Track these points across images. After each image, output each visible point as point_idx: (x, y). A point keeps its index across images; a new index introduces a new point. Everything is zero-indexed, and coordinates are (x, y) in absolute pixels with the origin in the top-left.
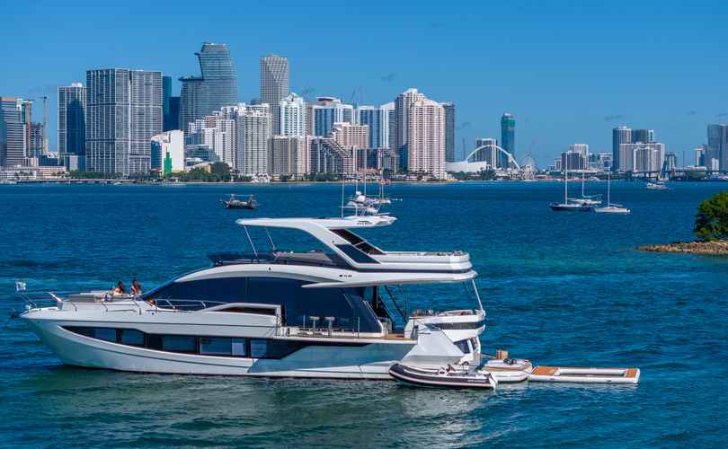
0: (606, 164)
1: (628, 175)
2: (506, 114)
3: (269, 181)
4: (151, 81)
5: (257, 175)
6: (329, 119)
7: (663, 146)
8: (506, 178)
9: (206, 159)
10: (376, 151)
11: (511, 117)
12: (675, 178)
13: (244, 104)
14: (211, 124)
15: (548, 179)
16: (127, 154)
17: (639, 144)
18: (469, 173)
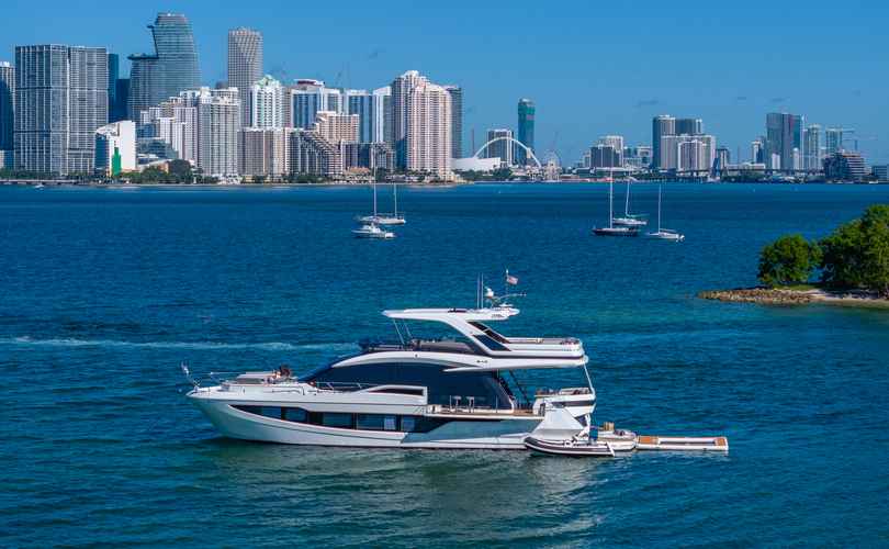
0: (644, 160)
1: (672, 174)
2: (525, 100)
3: (238, 183)
4: (95, 60)
5: (224, 176)
6: (311, 106)
7: (713, 139)
8: (526, 178)
9: (162, 155)
10: (368, 146)
11: (530, 103)
12: (727, 179)
13: (207, 88)
14: (168, 113)
15: (574, 178)
16: (64, 149)
17: (684, 136)
18: (481, 172)
